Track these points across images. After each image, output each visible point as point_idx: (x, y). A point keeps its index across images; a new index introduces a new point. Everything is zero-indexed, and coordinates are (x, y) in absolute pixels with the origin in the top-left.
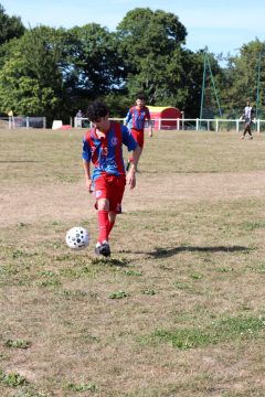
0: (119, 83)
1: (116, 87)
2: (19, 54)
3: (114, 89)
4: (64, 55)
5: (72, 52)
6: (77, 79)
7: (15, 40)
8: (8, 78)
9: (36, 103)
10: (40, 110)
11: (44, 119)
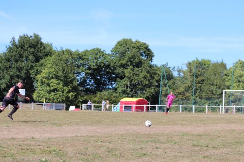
0: (112, 84)
1: (110, 87)
2: (51, 65)
3: (109, 88)
4: (78, 67)
5: (83, 65)
6: (86, 81)
7: (48, 57)
8: (43, 80)
9: (60, 96)
10: (63, 100)
11: (64, 105)
